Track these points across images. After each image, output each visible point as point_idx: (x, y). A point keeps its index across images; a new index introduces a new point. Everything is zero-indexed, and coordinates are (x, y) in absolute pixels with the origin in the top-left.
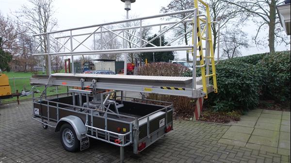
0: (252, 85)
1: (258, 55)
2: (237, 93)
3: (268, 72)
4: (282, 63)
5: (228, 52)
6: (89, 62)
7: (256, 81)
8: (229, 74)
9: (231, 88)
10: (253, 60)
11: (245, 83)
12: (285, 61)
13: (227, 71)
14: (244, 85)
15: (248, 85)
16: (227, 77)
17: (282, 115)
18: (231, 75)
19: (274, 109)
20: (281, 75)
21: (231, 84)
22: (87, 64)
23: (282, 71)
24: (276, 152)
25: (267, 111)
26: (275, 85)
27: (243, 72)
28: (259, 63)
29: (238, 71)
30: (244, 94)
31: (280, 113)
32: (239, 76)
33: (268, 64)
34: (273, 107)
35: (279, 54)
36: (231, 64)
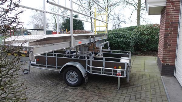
0: (131, 42)
1: (133, 26)
2: (124, 46)
3: (139, 36)
4: (145, 30)
5: (115, 26)
6: (27, 31)
7: (133, 40)
8: (120, 36)
9: (121, 44)
10: (131, 29)
11: (127, 41)
12: (147, 30)
13: (118, 34)
14: (127, 42)
15: (129, 42)
16: (118, 38)
17: (145, 58)
18: (120, 37)
19: (141, 55)
20: (145, 37)
21: (121, 41)
22: (26, 32)
23: (145, 35)
25: (138, 56)
26: (142, 43)
27: (126, 35)
28: (134, 31)
29: (124, 34)
30: (127, 47)
32: (124, 37)
33: (138, 32)
35: (144, 26)
36: (120, 31)
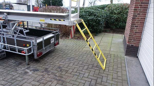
0: (101, 20)
1: (105, 5)
2: (94, 24)
3: (109, 14)
4: (116, 9)
5: (91, 4)
7: (103, 18)
8: (91, 14)
9: (91, 22)
10: (103, 7)
11: (98, 19)
12: (117, 9)
13: (90, 12)
14: (97, 20)
15: (99, 20)
16: (89, 16)
17: (113, 36)
18: (91, 15)
19: (110, 33)
20: (115, 15)
21: (91, 19)
24: (109, 53)
25: (107, 34)
26: (111, 21)
27: (97, 13)
28: (105, 9)
29: (95, 13)
30: (97, 25)
31: (112, 34)
32: (95, 15)
33: (109, 10)
34: (109, 32)
35: (115, 5)
36: (92, 9)
